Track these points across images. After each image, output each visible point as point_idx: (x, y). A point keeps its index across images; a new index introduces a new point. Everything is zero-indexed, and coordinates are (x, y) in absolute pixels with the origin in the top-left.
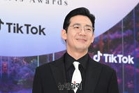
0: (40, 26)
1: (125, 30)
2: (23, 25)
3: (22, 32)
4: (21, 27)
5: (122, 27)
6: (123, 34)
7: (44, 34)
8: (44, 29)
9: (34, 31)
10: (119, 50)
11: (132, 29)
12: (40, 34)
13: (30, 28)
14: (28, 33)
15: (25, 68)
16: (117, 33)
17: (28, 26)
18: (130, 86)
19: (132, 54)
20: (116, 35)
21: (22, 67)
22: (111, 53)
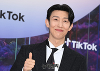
0: (20, 14)
1: (91, 22)
2: (6, 12)
3: (5, 18)
4: (4, 13)
5: (89, 20)
6: (89, 25)
7: (23, 21)
8: (23, 16)
9: (15, 17)
10: (85, 39)
11: (97, 22)
12: (20, 20)
13: (11, 15)
14: (9, 18)
15: (5, 48)
16: (84, 24)
17: (10, 13)
18: (92, 69)
19: (96, 42)
20: (84, 26)
21: (3, 47)
22: (78, 41)
